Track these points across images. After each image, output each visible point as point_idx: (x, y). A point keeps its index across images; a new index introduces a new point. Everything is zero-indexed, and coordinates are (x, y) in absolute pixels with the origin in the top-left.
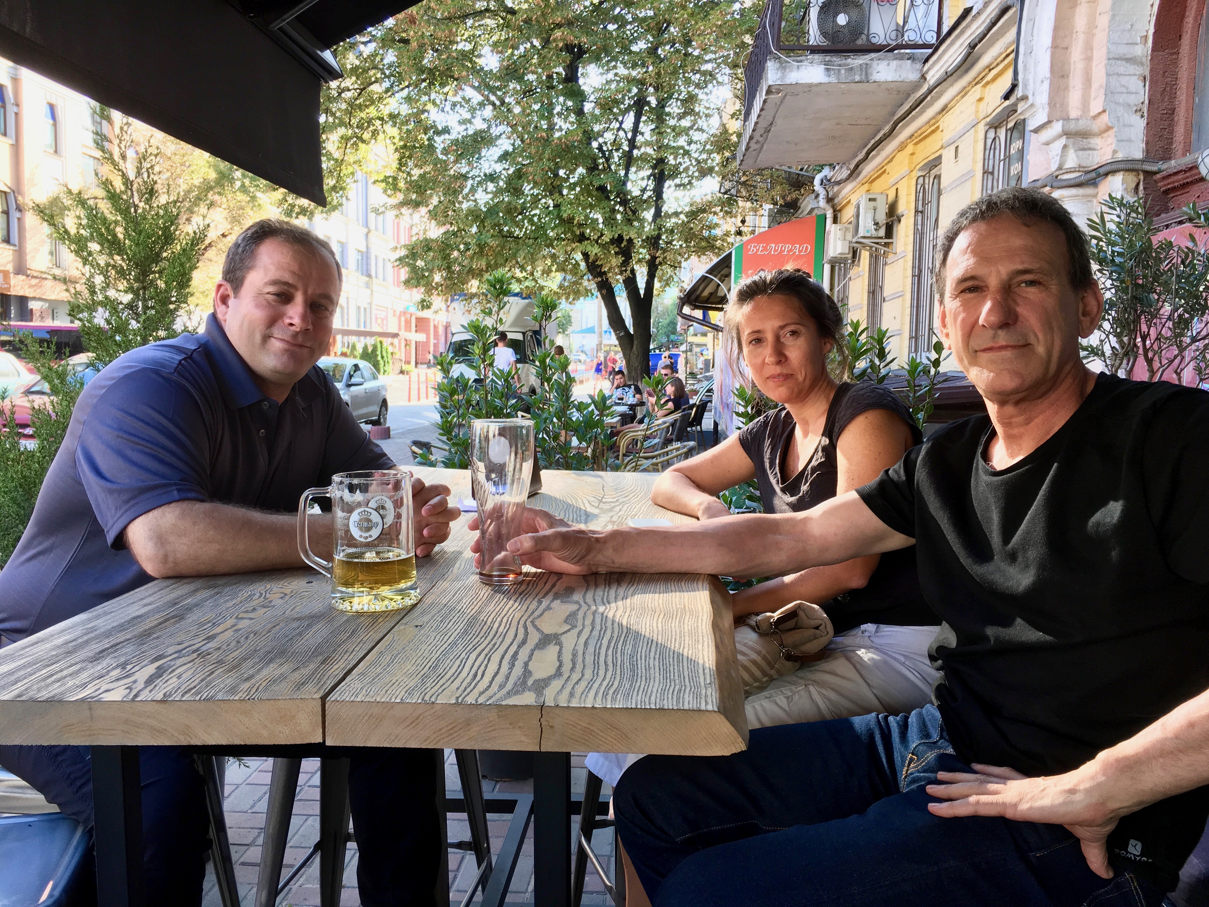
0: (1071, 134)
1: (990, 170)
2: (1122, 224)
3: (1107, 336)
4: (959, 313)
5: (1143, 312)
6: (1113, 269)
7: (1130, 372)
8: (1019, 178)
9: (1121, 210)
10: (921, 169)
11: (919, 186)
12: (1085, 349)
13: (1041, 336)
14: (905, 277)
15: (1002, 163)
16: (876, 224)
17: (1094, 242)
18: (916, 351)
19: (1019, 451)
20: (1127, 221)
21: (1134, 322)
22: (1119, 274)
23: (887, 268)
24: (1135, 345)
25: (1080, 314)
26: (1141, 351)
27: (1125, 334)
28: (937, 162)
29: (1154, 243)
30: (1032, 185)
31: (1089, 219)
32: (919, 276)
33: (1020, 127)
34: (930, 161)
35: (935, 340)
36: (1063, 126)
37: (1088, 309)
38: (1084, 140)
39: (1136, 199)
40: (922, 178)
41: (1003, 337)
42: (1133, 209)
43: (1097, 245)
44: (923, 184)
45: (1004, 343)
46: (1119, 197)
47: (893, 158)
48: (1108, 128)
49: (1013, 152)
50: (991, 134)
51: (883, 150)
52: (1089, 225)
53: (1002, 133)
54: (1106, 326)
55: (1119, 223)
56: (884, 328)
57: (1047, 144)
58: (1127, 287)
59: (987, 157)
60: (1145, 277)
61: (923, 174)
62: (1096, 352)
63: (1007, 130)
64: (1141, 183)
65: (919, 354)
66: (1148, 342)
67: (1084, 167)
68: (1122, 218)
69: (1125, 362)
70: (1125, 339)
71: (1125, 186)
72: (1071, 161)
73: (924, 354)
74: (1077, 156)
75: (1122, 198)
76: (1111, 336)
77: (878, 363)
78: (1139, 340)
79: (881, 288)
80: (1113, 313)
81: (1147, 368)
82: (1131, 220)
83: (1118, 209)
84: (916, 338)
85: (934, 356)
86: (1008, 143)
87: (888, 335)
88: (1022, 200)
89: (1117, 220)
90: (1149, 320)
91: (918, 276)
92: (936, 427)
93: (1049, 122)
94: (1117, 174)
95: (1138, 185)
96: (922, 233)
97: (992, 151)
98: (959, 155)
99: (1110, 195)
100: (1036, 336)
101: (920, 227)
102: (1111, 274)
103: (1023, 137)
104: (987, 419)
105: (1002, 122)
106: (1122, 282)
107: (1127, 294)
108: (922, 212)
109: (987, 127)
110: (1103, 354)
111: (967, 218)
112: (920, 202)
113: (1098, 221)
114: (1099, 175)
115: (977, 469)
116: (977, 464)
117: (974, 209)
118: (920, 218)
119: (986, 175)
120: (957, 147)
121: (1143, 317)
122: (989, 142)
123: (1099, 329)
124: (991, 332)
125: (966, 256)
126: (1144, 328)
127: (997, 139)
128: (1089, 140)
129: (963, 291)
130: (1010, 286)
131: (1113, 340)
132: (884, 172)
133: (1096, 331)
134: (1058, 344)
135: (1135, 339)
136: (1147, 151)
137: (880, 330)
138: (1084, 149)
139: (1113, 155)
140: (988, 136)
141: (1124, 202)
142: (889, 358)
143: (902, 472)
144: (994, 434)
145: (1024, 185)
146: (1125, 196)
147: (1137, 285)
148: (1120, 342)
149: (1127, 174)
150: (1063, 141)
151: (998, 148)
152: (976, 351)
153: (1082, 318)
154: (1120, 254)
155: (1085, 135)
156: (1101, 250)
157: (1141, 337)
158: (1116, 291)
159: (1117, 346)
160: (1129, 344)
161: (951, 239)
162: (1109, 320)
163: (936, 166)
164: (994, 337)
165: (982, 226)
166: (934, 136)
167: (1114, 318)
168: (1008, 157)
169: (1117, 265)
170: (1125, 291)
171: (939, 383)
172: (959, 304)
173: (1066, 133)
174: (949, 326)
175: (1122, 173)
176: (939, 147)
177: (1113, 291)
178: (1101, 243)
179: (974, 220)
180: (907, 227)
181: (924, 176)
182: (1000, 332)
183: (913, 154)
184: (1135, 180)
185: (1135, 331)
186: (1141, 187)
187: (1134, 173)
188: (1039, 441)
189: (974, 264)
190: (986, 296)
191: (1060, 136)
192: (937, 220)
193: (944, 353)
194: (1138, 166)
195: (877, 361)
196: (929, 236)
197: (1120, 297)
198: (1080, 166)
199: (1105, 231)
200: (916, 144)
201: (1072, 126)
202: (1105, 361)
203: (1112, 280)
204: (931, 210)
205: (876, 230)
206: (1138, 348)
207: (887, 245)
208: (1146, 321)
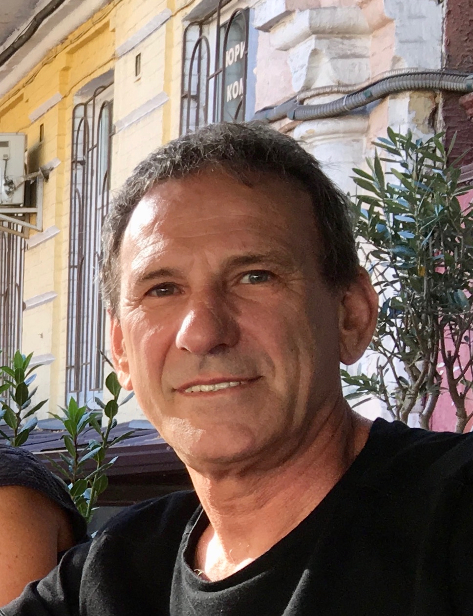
0: (323, 32)
1: (193, 93)
2: (410, 177)
3: (390, 360)
4: (143, 331)
5: (447, 319)
6: (397, 250)
7: (427, 418)
8: (241, 104)
9: (408, 154)
10: (81, 93)
11: (77, 121)
12: (352, 381)
13: (277, 362)
14: (57, 269)
15: (212, 81)
16: (9, 183)
17: (365, 206)
18: (78, 389)
19: (247, 550)
20: (419, 172)
21: (432, 337)
22: (407, 259)
23: (27, 254)
24: (435, 374)
25: (340, 325)
26: (445, 383)
27: (418, 356)
28: (106, 81)
29: (463, 208)
30: (260, 118)
31: (355, 170)
32: (80, 267)
33: (241, 23)
34: (94, 80)
35: (107, 370)
36: (311, 19)
37: (353, 316)
38: (346, 42)
39: (432, 135)
40: (82, 108)
41: (216, 366)
42: (427, 152)
43: (370, 211)
44: (85, 118)
45: (219, 376)
46: (404, 133)
47: (35, 75)
48: (385, 22)
49: (229, 62)
50: (194, 34)
51: (18, 63)
52: (356, 180)
53: (211, 32)
54: (388, 343)
55: (404, 175)
56: (25, 353)
57: (286, 49)
58: (421, 280)
59: (187, 72)
60: (449, 262)
61: (84, 101)
62: (370, 386)
63: (219, 28)
64: (440, 110)
65: (82, 393)
66: (456, 368)
67: (346, 86)
68: (410, 167)
69: (419, 401)
70: (419, 364)
71: (413, 115)
72: (325, 78)
73: (90, 395)
74: (335, 69)
75: (410, 134)
76: (395, 360)
77: (16, 410)
78: (441, 365)
79: (19, 287)
80: (399, 322)
81: (455, 410)
82: (424, 170)
83: (403, 153)
84: (78, 368)
85: (106, 396)
86: (222, 48)
87: (32, 363)
88: (240, 143)
89: (402, 170)
90: (456, 333)
91: (78, 267)
92: (113, 512)
93: (288, 13)
94: (401, 95)
95: (435, 112)
96: (84, 198)
97: (195, 62)
98: (143, 69)
99: (389, 131)
100: (270, 363)
101: (80, 188)
102: (393, 258)
103: (245, 37)
104: (194, 500)
105: (211, 15)
106: (412, 271)
107: (420, 290)
108: (83, 163)
109: (187, 23)
110: (383, 390)
111: (150, 176)
112: (80, 147)
113: (370, 172)
114: (371, 98)
115: (179, 579)
116: (180, 572)
117: (161, 161)
118: (80, 173)
119: (186, 101)
120: (138, 57)
121: (447, 327)
122: (190, 47)
123: (376, 349)
124: (195, 359)
125: (152, 238)
126: (450, 346)
127: (204, 43)
128: (353, 41)
129: (148, 294)
130: (225, 284)
131: (400, 366)
132: (21, 98)
133: (369, 352)
134: (306, 373)
135: (435, 364)
136: (449, 58)
137: (18, 356)
138: (345, 56)
139: (394, 64)
140: (189, 37)
141: (413, 141)
142: (34, 401)
143: (58, 587)
144: (204, 524)
145: (249, 117)
146: (414, 131)
147: (437, 277)
148: (412, 369)
149: (416, 95)
150: (311, 43)
151: (205, 56)
152: (174, 390)
153: (344, 332)
154: (408, 227)
155: (345, 33)
156: (376, 220)
157: (445, 361)
158: (403, 286)
159: (406, 376)
160: (426, 372)
161: (126, 210)
162: (391, 333)
163: (105, 88)
164: (201, 366)
165: (176, 188)
166: (101, 38)
167: (399, 330)
168: (222, 72)
169: (402, 244)
170: (417, 285)
171: (117, 440)
172: (142, 315)
173: (317, 32)
174: (127, 351)
175: (408, 94)
176: (109, 56)
177: (398, 286)
178: (376, 209)
179: (163, 177)
180: (59, 188)
181: (85, 105)
182: (211, 359)
183: (66, 69)
184: (430, 105)
185: (434, 351)
186: (440, 116)
187: (429, 94)
188: (280, 533)
189: (165, 249)
190: (186, 302)
191: (306, 36)
192: (107, 175)
193: (123, 394)
194: (436, 83)
195: (14, 407)
196: (95, 202)
197: (409, 296)
198: (339, 84)
199: (382, 188)
200: (72, 52)
201: (325, 20)
202: (386, 401)
203: (396, 268)
204: (98, 159)
205: (8, 193)
206: (440, 378)
207: (26, 217)
208: (453, 335)
